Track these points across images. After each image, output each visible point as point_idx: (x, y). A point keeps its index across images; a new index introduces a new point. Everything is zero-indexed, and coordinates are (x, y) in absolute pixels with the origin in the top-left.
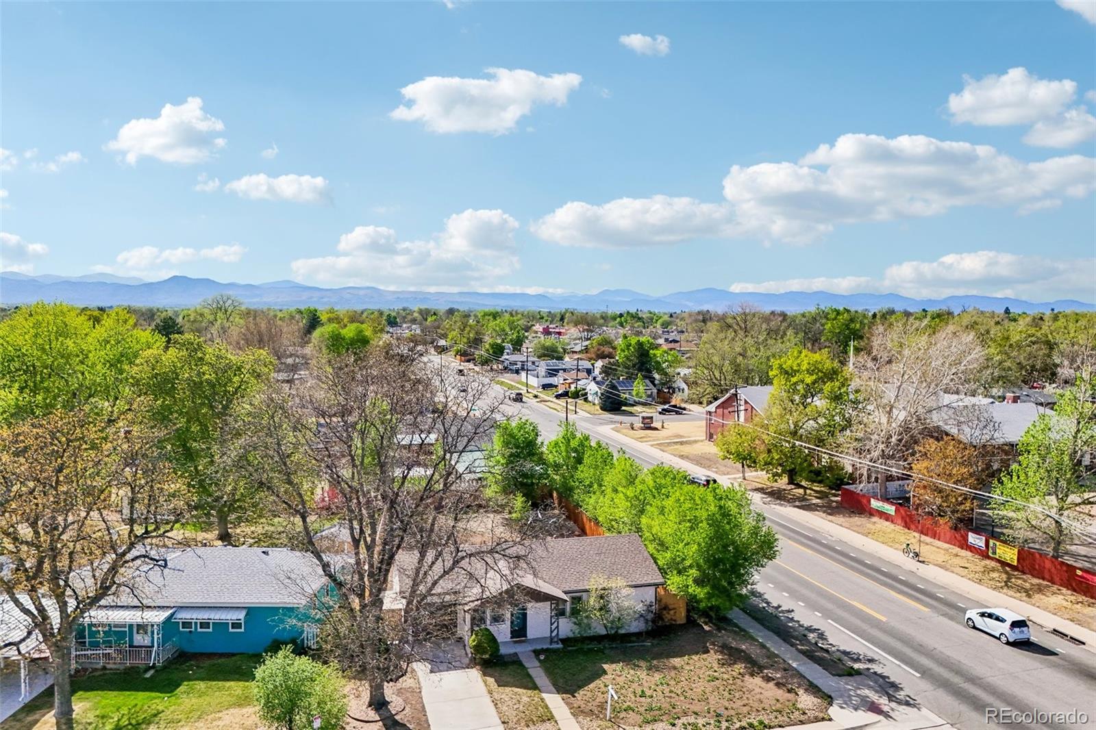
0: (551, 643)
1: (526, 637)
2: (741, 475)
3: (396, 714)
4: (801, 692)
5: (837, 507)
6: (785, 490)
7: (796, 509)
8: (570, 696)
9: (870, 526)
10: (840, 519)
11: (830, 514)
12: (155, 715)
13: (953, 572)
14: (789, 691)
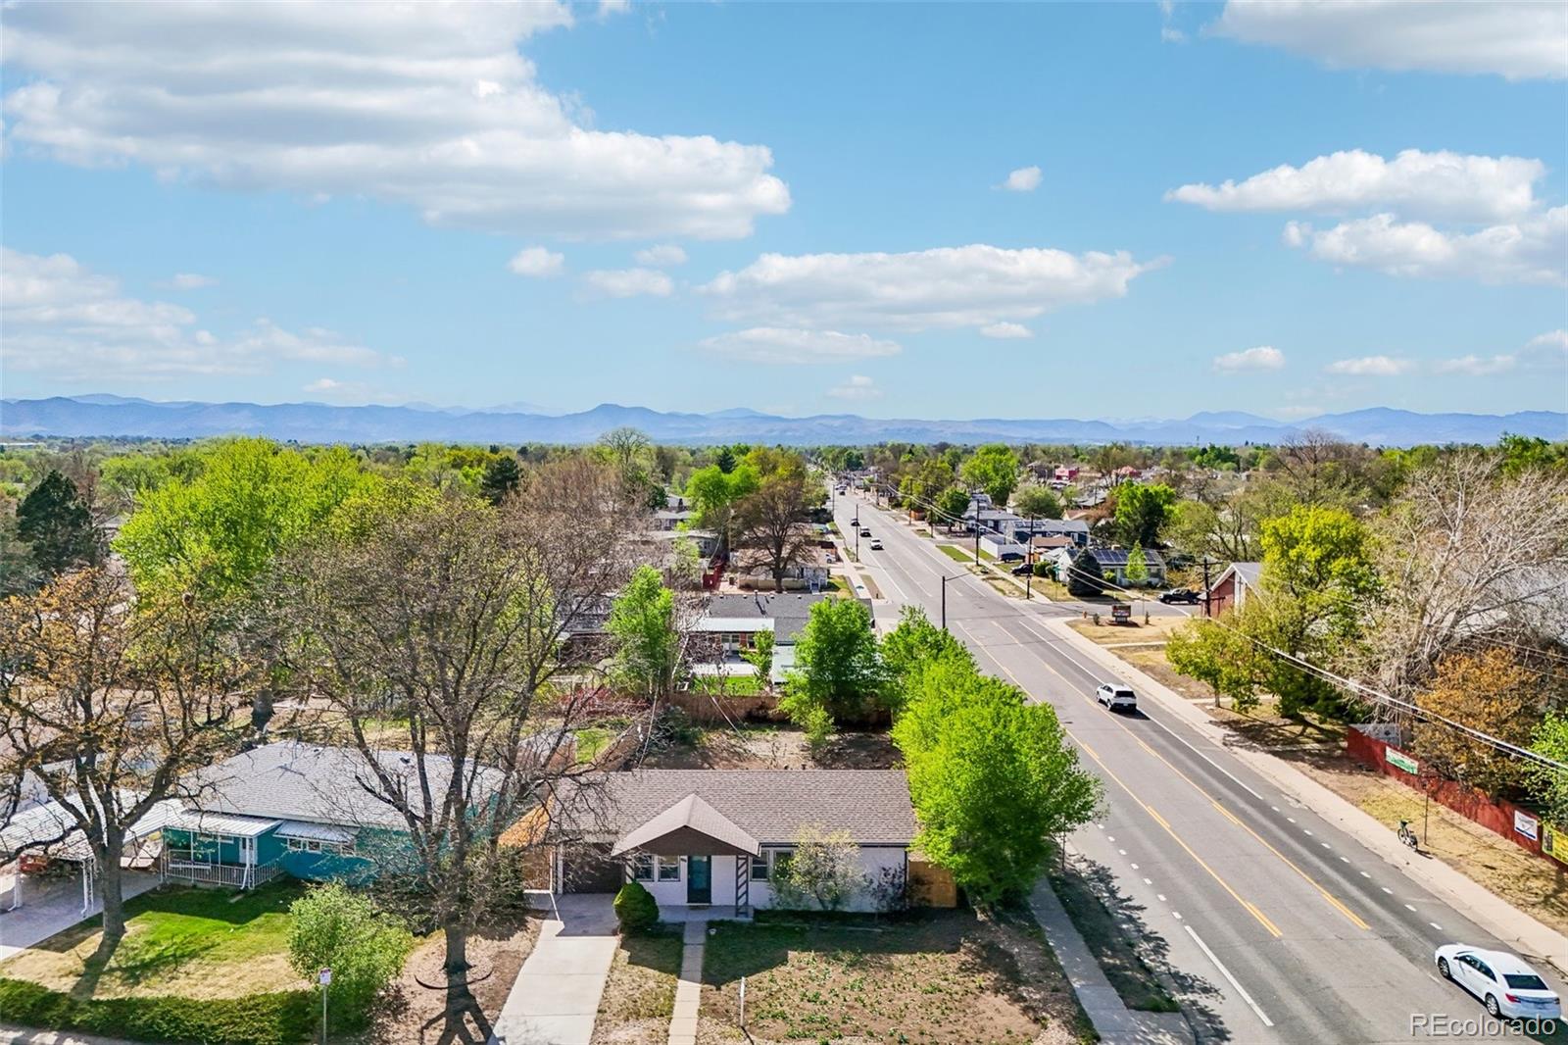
0: (737, 914)
1: (710, 902)
2: (1213, 700)
3: (470, 983)
4: (1053, 1024)
5: (1339, 758)
6: (1272, 725)
7: (1270, 756)
8: (714, 988)
9: (1375, 791)
10: (1332, 777)
11: (1319, 767)
12: (207, 948)
13: (1465, 873)
14: (1036, 1021)
